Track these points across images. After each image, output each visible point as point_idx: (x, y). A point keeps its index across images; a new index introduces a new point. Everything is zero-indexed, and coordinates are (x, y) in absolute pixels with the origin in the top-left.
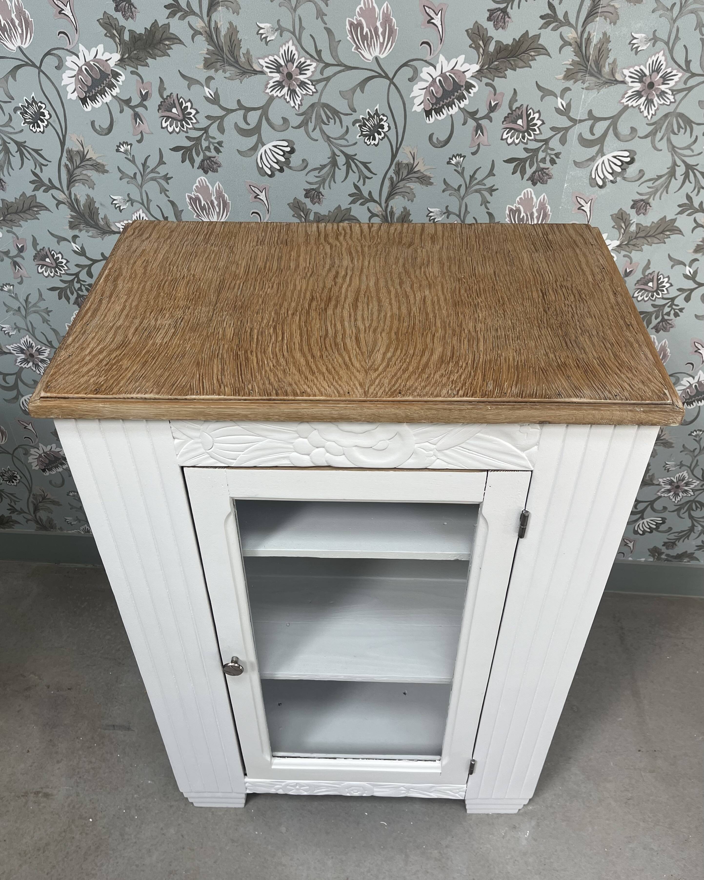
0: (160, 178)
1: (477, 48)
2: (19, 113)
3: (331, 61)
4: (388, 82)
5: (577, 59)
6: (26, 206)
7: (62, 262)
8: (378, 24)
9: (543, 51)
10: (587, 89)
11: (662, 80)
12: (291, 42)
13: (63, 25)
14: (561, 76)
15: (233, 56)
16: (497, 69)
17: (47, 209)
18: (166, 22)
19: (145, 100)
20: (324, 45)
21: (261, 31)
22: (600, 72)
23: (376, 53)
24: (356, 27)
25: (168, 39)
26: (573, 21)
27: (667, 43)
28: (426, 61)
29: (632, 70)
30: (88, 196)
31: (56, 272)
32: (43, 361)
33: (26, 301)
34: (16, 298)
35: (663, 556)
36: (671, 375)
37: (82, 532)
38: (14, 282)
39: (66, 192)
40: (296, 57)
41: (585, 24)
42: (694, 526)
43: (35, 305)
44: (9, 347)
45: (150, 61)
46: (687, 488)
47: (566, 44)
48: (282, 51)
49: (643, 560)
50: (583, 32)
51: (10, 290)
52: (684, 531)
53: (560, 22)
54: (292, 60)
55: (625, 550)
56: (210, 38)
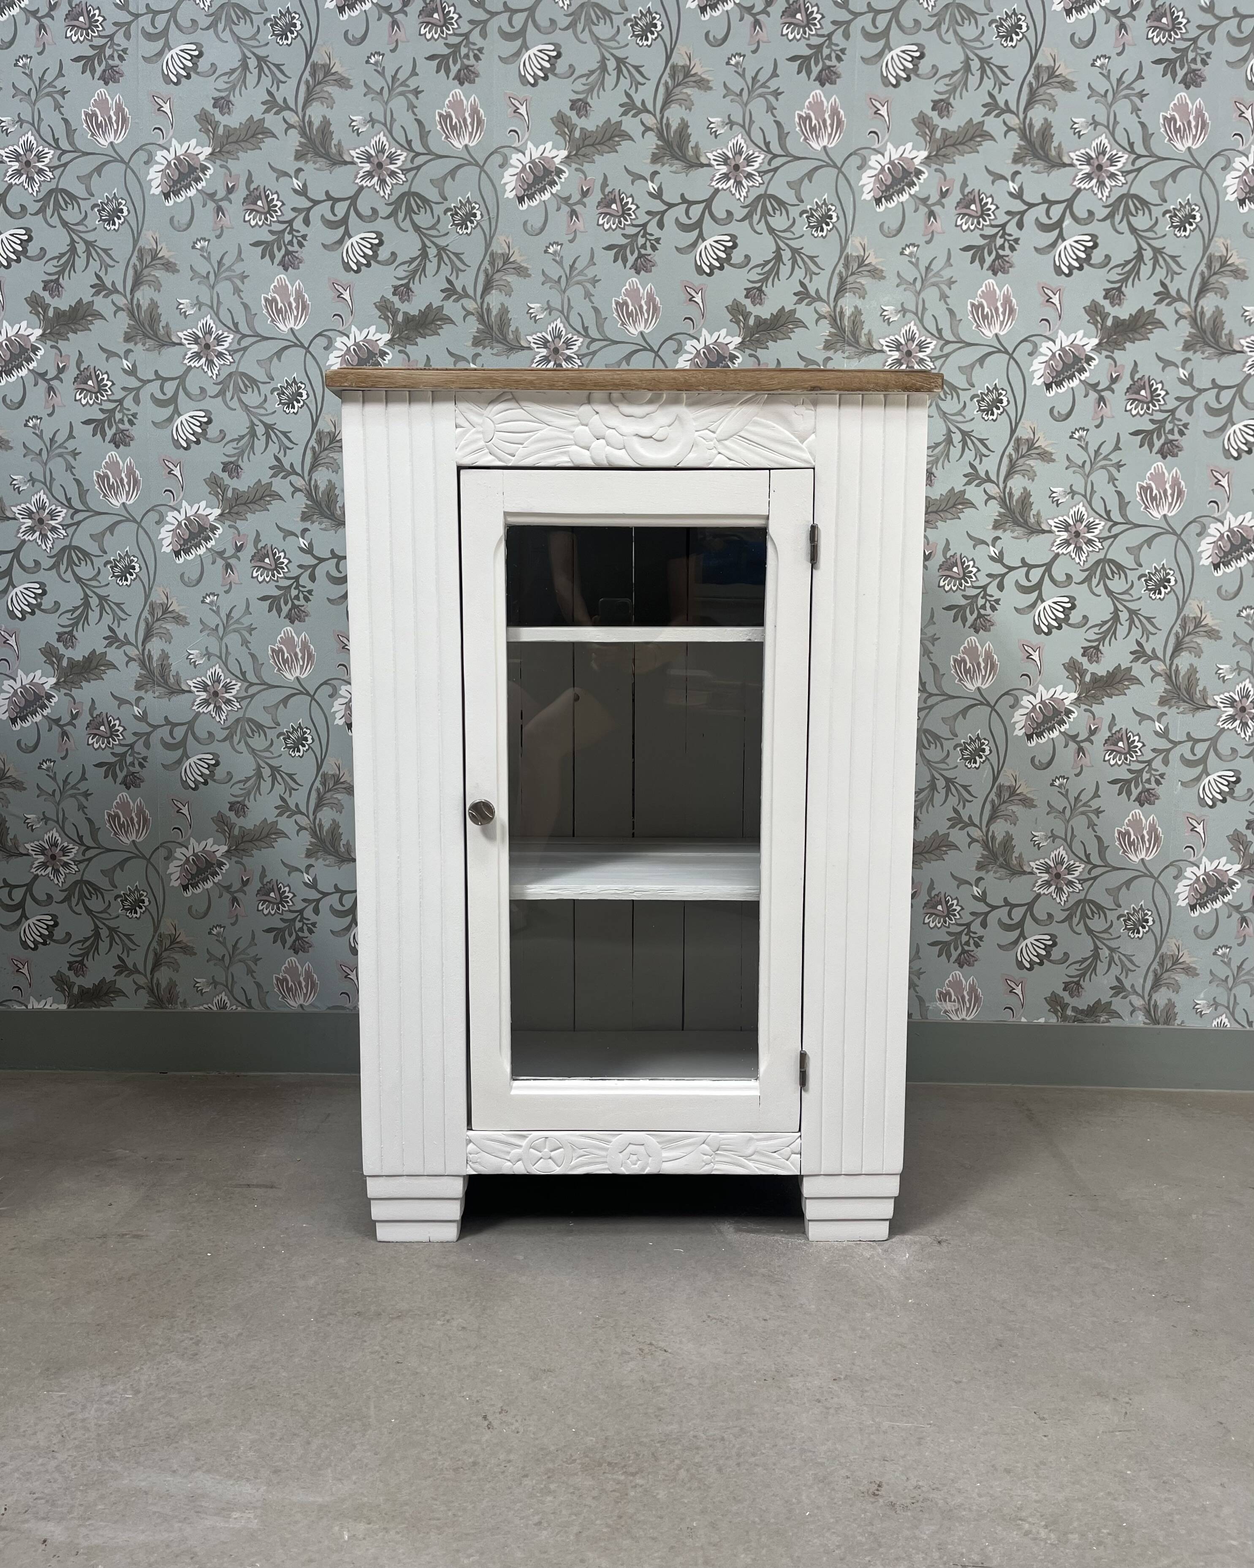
1: (737, 322)
2: (276, 393)
3: (598, 336)
4: (653, 355)
5: (833, 330)
6: (258, 496)
7: (283, 563)
8: (643, 302)
9: (800, 324)
10: (848, 358)
12: (559, 320)
13: (339, 308)
14: (821, 347)
15: (502, 333)
16: (758, 341)
17: (281, 498)
18: (441, 304)
20: (590, 322)
21: (531, 311)
22: (857, 342)
23: (642, 328)
24: (622, 305)
25: (440, 320)
26: (824, 297)
27: (916, 314)
28: (689, 335)
29: (888, 339)
30: (330, 481)
31: (273, 575)
32: (228, 702)
33: (228, 616)
34: (217, 613)
35: (1069, 1012)
36: (1007, 693)
37: (215, 1009)
38: (220, 590)
39: (307, 478)
40: (563, 333)
41: (836, 300)
42: (1096, 948)
43: (238, 621)
44: (190, 683)
45: (419, 340)
46: (1070, 877)
47: (821, 317)
48: (550, 328)
49: (1042, 1020)
50: (835, 307)
51: (212, 602)
52: (1086, 959)
53: (813, 298)
54: (559, 336)
55: (1011, 1001)
56: (481, 318)
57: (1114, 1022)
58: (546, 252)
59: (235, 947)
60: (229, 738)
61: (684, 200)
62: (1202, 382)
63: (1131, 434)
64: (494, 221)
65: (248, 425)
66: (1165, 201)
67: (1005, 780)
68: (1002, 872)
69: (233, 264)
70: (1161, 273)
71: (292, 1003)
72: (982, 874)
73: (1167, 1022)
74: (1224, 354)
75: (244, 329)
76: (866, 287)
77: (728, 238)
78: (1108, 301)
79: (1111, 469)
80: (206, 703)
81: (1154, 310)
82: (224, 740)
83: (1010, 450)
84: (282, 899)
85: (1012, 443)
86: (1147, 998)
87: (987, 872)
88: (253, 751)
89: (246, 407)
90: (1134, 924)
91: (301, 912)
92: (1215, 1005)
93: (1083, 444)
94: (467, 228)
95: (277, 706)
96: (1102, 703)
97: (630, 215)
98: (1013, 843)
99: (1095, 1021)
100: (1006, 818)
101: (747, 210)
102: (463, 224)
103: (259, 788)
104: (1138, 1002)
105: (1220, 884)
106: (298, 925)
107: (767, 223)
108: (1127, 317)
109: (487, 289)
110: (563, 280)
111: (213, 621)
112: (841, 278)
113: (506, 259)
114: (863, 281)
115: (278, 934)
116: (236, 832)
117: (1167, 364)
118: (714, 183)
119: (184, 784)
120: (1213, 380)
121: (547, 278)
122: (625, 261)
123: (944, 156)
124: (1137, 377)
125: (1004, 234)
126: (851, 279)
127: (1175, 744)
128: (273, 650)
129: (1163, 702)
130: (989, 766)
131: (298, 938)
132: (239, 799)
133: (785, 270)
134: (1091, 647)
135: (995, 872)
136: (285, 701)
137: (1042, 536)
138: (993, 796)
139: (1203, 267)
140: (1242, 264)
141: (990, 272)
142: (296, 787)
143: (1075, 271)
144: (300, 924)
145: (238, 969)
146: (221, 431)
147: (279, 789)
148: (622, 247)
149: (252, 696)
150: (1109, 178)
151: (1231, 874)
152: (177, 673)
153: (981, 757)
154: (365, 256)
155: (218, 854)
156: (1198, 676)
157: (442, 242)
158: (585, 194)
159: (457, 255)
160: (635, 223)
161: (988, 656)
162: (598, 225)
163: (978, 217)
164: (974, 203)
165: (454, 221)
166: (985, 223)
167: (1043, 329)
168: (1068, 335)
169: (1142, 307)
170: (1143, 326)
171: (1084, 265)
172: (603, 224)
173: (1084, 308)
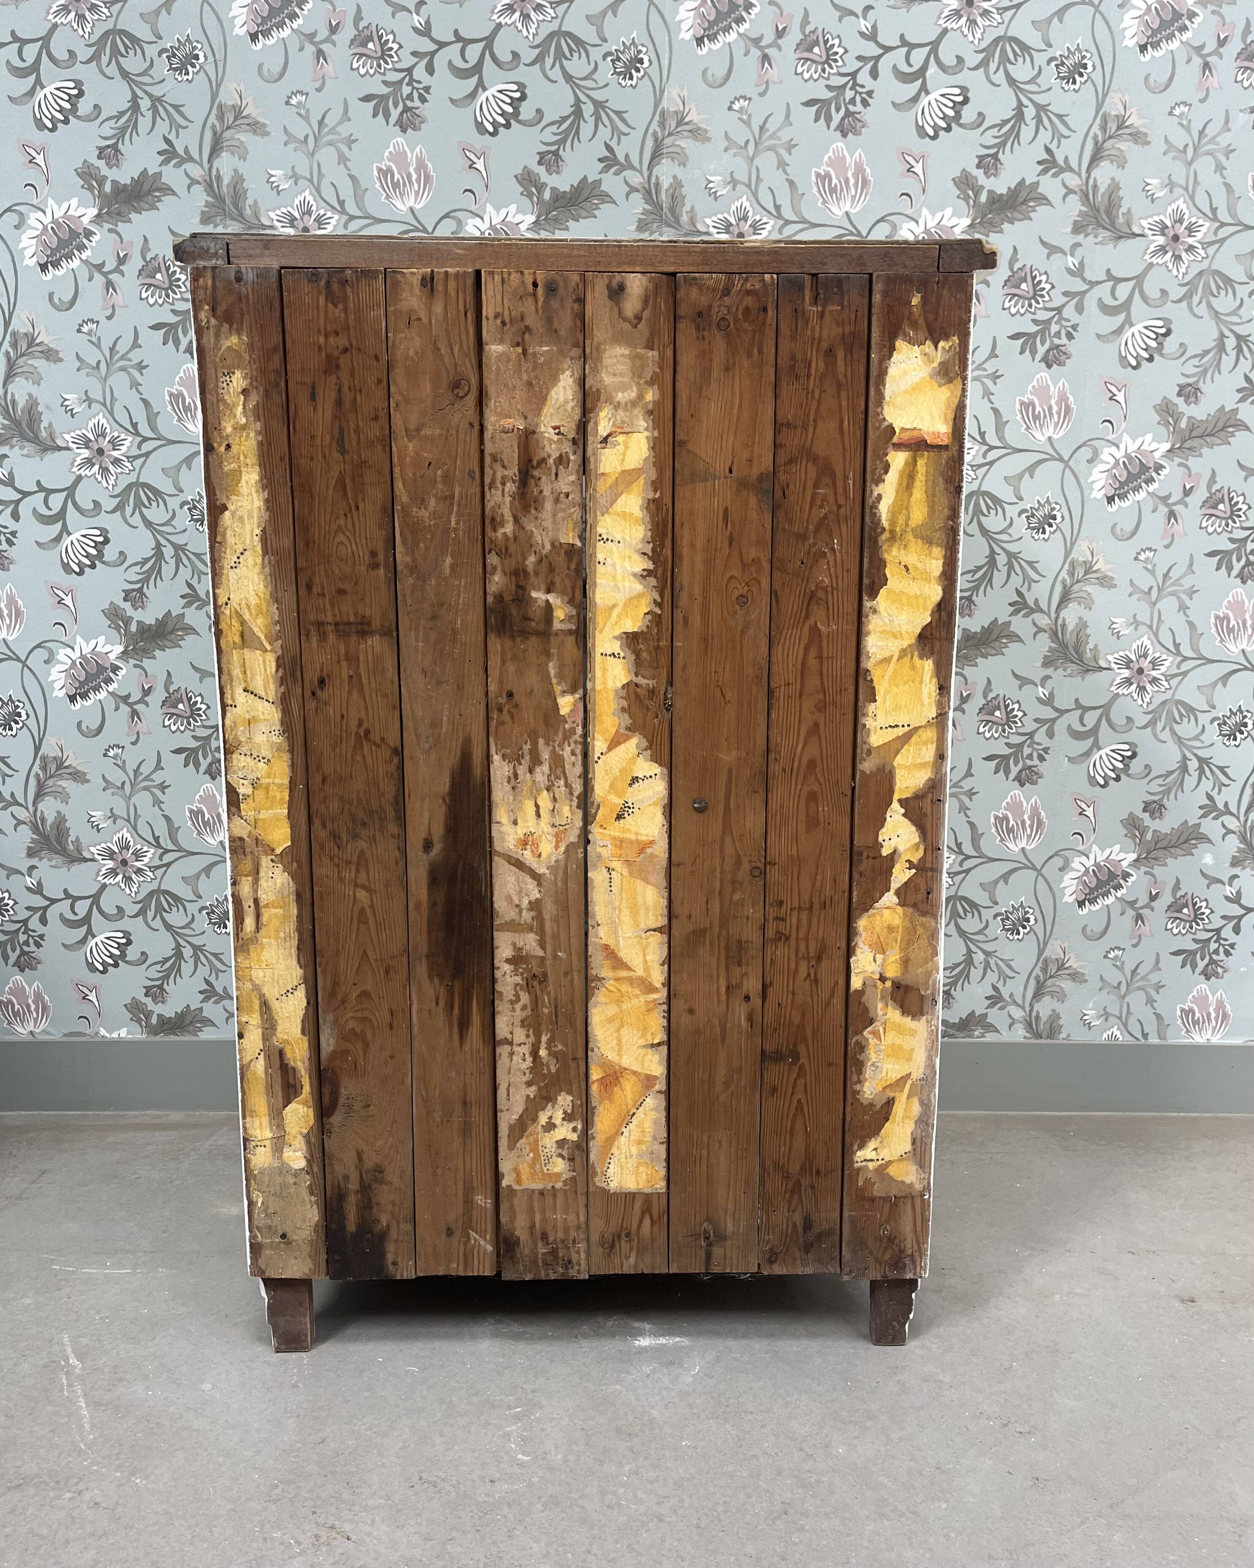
0: (132, 367)
1: (530, 196)
3: (357, 213)
5: (648, 207)
8: (412, 170)
9: (607, 198)
11: (752, 230)
12: (308, 191)
13: (32, 176)
14: (633, 227)
16: (556, 220)
18: (158, 170)
19: (123, 264)
20: (347, 193)
21: (272, 179)
22: (678, 222)
23: (411, 202)
24: (385, 173)
25: (159, 189)
26: (636, 163)
27: (749, 186)
28: (470, 212)
29: (714, 219)
30: (30, 395)
40: (314, 208)
41: (650, 167)
42: (970, 952)
45: (133, 216)
47: (632, 190)
48: (297, 202)
50: (649, 176)
52: (958, 965)
53: (622, 166)
54: (309, 213)
56: (209, 188)
57: (990, 1038)
58: (287, 103)
61: (458, 37)
62: (1094, 272)
63: (1009, 337)
64: (221, 64)
66: (1051, 46)
70: (1045, 136)
71: (20, 1030)
73: (1049, 1037)
74: (1121, 237)
76: (687, 151)
77: (515, 87)
78: (982, 171)
79: (986, 381)
81: (1038, 183)
86: (1028, 1009)
90: (1014, 924)
91: (25, 922)
92: (1106, 1015)
94: (187, 73)
96: (976, 665)
97: (391, 56)
99: (969, 1036)
101: (537, 51)
102: (182, 69)
104: (1018, 1013)
105: (1112, 876)
106: (22, 938)
107: (562, 67)
108: (1005, 191)
109: (215, 150)
110: (311, 139)
112: (656, 140)
113: (238, 113)
114: (683, 143)
117: (1052, 250)
118: (495, 17)
120: (1108, 270)
121: (290, 138)
122: (387, 116)
124: (1017, 266)
125: (855, 84)
126: (668, 141)
127: (1062, 712)
129: (1047, 663)
131: (23, 953)
133: (586, 129)
139: (1096, 129)
140: (1144, 125)
141: (838, 133)
142: (10, 772)
143: (942, 133)
144: (25, 937)
148: (383, 98)
150: (981, 15)
151: (1124, 864)
154: (61, 110)
156: (1088, 631)
157: (156, 91)
158: (334, 29)
159: (176, 107)
160: (398, 66)
162: (352, 69)
163: (824, 63)
164: (818, 45)
165: (171, 64)
166: (832, 71)
167: (903, 205)
168: (933, 214)
169: (1023, 179)
170: (1025, 202)
171: (953, 125)
172: (358, 68)
173: (953, 179)
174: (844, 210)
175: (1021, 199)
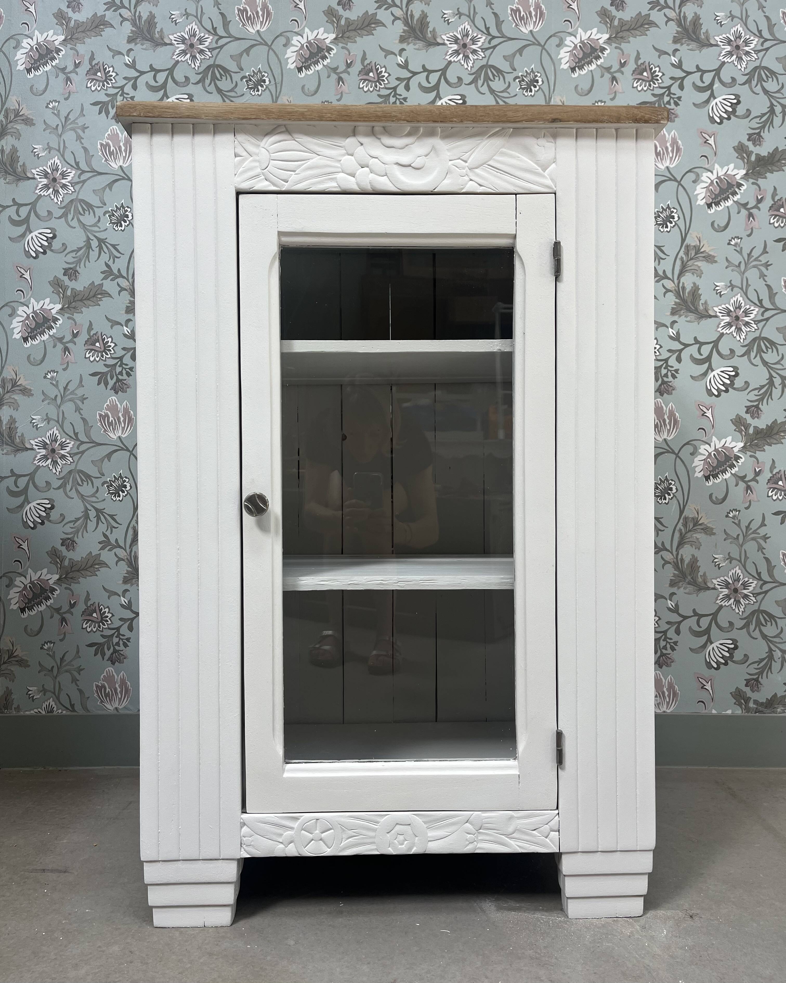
2: (107, 215)
6: (92, 294)
7: (111, 346)
17: (110, 296)
31: (102, 356)
32: (63, 457)
33: (65, 388)
34: (56, 386)
35: (751, 705)
36: (687, 443)
37: (44, 713)
38: (59, 368)
39: (131, 280)
42: (771, 650)
43: (73, 393)
44: (32, 442)
46: (745, 592)
49: (729, 712)
51: (52, 378)
52: (763, 660)
55: (703, 696)
59: (62, 659)
60: (62, 486)
61: (425, 69)
63: (775, 241)
64: (278, 85)
65: (85, 239)
67: (689, 512)
68: (690, 588)
69: (77, 119)
71: (109, 706)
72: (674, 590)
75: (83, 166)
77: (459, 97)
78: (751, 142)
79: (761, 268)
80: (45, 458)
82: (59, 488)
83: (681, 254)
84: (103, 619)
85: (683, 249)
87: (679, 588)
88: (82, 497)
89: (83, 226)
91: (118, 629)
93: (738, 249)
94: (258, 91)
95: (102, 460)
96: (764, 450)
97: (383, 81)
98: (698, 564)
99: (774, 712)
100: (692, 543)
101: (473, 76)
102: (255, 88)
103: (86, 527)
107: (489, 86)
108: (766, 154)
111: (52, 392)
115: (99, 648)
116: (66, 563)
118: (447, 57)
119: (25, 524)
123: (622, 38)
124: (777, 198)
125: (670, 93)
128: (100, 415)
130: (676, 502)
131: (115, 651)
132: (69, 536)
134: (753, 406)
135: (685, 588)
136: (109, 456)
137: (709, 320)
138: (680, 526)
142: (117, 525)
143: (725, 121)
144: (117, 640)
145: (65, 678)
146: (63, 244)
147: (103, 527)
149: (83, 452)
150: (745, 55)
152: (22, 435)
153: (669, 495)
155: (51, 582)
158: (349, 65)
160: (387, 86)
161: (672, 414)
162: (359, 88)
163: (650, 81)
164: (646, 71)
165: (248, 85)
166: (655, 86)
167: (703, 163)
168: (722, 167)
169: (777, 147)
170: (779, 160)
171: (731, 116)
172: (363, 88)
173: (734, 147)
174: (665, 166)
175: (776, 159)
